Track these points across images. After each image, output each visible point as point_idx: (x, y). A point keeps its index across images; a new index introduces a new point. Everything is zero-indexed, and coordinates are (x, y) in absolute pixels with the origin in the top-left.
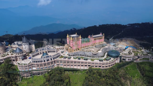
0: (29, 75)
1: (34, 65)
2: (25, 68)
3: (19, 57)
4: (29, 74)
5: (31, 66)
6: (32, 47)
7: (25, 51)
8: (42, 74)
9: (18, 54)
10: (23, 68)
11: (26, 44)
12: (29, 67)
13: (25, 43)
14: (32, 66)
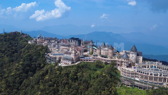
0: (130, 85)
1: (138, 75)
2: (128, 75)
3: (124, 63)
4: (130, 83)
5: (134, 74)
6: (140, 59)
7: (131, 60)
8: (144, 89)
9: (124, 60)
10: (125, 74)
11: (134, 53)
12: (132, 75)
13: (134, 51)
14: (136, 75)
